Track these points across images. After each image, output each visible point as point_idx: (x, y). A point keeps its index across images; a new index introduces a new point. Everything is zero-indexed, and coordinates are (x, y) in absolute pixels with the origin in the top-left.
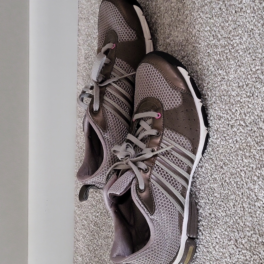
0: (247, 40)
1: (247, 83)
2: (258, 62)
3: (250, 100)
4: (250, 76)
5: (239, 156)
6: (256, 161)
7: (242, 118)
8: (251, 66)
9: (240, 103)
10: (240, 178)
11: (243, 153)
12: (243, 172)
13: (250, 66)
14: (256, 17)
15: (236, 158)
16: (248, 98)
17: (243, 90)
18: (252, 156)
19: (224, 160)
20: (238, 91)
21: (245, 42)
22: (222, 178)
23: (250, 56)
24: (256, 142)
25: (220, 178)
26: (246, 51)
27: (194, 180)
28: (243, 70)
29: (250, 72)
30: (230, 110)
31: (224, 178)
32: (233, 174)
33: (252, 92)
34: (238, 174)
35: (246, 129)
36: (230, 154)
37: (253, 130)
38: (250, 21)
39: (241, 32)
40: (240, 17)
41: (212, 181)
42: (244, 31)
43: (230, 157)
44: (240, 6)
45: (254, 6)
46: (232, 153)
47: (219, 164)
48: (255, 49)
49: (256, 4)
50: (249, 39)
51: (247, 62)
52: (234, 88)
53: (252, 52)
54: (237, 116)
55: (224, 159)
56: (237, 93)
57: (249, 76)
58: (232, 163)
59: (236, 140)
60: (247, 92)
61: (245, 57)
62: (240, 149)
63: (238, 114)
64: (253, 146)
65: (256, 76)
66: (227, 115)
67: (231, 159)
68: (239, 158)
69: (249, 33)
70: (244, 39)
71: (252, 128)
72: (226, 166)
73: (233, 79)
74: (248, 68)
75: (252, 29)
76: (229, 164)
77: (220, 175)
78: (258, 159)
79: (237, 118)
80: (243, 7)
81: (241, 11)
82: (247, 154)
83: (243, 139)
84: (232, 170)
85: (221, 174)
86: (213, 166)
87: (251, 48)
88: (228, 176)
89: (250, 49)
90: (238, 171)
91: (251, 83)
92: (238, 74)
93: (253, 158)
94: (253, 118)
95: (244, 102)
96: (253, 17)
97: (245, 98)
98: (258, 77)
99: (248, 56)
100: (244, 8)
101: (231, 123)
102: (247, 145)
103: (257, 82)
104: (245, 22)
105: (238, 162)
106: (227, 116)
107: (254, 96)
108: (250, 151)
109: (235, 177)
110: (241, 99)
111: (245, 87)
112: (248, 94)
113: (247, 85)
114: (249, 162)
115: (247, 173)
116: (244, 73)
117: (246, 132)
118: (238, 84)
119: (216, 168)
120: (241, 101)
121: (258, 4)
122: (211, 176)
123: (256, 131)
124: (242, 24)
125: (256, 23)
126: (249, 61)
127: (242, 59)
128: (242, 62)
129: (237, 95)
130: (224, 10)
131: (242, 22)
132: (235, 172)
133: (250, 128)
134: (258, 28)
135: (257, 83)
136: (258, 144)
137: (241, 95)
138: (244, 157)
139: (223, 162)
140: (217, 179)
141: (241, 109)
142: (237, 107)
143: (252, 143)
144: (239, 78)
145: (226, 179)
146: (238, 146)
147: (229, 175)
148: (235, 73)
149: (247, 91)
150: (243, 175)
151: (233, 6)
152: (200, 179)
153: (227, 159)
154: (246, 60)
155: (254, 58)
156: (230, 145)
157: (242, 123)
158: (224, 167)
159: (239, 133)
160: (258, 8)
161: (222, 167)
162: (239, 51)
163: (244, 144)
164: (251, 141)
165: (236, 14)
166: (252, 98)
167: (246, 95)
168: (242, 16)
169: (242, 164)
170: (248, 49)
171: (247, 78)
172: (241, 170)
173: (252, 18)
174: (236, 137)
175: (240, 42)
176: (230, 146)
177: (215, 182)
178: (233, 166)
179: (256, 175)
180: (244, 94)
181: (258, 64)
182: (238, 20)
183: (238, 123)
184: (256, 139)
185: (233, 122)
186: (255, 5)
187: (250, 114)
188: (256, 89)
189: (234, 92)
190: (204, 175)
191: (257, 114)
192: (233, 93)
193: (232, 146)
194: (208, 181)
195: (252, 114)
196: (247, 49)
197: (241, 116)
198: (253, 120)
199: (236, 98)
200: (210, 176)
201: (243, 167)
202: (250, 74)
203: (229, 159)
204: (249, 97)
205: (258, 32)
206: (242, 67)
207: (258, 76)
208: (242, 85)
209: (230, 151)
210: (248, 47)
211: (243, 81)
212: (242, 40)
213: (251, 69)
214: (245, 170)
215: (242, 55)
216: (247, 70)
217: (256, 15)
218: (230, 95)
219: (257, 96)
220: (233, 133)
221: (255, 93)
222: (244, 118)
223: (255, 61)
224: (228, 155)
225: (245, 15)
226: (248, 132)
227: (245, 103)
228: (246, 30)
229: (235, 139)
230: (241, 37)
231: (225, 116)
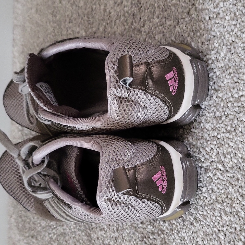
0: (226, 55)
1: (226, 113)
2: (242, 85)
3: (231, 137)
4: (230, 103)
5: (217, 211)
6: (240, 220)
7: (220, 160)
8: (232, 90)
9: (217, 139)
10: (217, 241)
11: (222, 208)
12: (222, 234)
13: (230, 90)
14: (238, 26)
15: (211, 213)
16: (228, 134)
17: (220, 122)
18: (234, 213)
19: (195, 215)
20: (214, 123)
21: (224, 59)
22: (192, 238)
23: (231, 77)
24: (241, 194)
25: (189, 237)
26: (225, 71)
27: (154, 237)
28: (220, 95)
29: (231, 99)
30: (203, 147)
31: (195, 238)
32: (208, 234)
33: (234, 126)
34: (214, 235)
35: (225, 175)
36: (203, 206)
37: (236, 178)
38: (230, 30)
39: (217, 45)
40: (216, 25)
41: (179, 241)
42: (222, 44)
43: (204, 211)
44: (215, 10)
45: (236, 11)
46: (205, 205)
47: (189, 219)
48: (237, 68)
49: (239, 8)
50: (229, 55)
51: (226, 85)
52: (209, 119)
53: (232, 72)
54: (213, 157)
55: (194, 212)
56: (213, 126)
57: (229, 105)
58: (206, 219)
59: (212, 188)
60: (227, 126)
61: (224, 78)
62: (217, 201)
63: (215, 154)
64: (235, 200)
65: (240, 104)
66: (199, 154)
67: (205, 213)
68: (216, 214)
69: (229, 47)
70: (222, 55)
71: (235, 175)
72: (198, 222)
73: (207, 107)
74: (228, 93)
75: (233, 42)
76: (202, 220)
77: (190, 233)
78: (242, 218)
79: (213, 160)
80: (220, 12)
81: (217, 17)
82: (228, 210)
83: (221, 188)
84: (206, 228)
85: (192, 232)
86: (180, 221)
87: (232, 67)
88: (201, 236)
89: (230, 67)
90: (215, 232)
91: (232, 113)
92: (214, 101)
93: (236, 216)
94: (236, 161)
95: (222, 139)
96: (234, 25)
97: (224, 133)
98: (242, 106)
99: (228, 77)
100: (221, 14)
101: (204, 165)
102: (227, 197)
103: (240, 112)
104: (223, 32)
105: (214, 218)
106: (199, 156)
107: (237, 131)
108: (232, 206)
109: (210, 239)
110: (218, 134)
111: (223, 118)
112: (229, 128)
113: (227, 116)
114: (230, 220)
115: (227, 235)
116: (222, 100)
117: (225, 179)
118: (214, 114)
119: (184, 224)
120: (219, 136)
121: (241, 8)
122: (177, 234)
123: (240, 179)
124: (218, 34)
125: (239, 33)
126: (230, 84)
127: (219, 81)
128: (219, 85)
129: (212, 129)
130: (193, 16)
131: (219, 32)
132: (211, 232)
133: (232, 175)
134: (242, 41)
135: (241, 114)
136: (243, 197)
137: (218, 129)
138: (222, 213)
139: (193, 216)
140: (186, 238)
141: (218, 147)
142: (213, 145)
143: (235, 195)
144: (215, 106)
145: (198, 240)
146: (214, 198)
147: (202, 234)
148: (209, 100)
149: (226, 124)
150: (222, 238)
151: (207, 11)
152: (162, 236)
153: (199, 213)
154: (225, 83)
155: (236, 80)
156: (204, 195)
157: (220, 166)
158: (195, 224)
159: (216, 180)
160: (241, 13)
161: (192, 224)
162: (215, 71)
163: (223, 196)
164: (233, 192)
165: (209, 21)
166: (234, 134)
167: (226, 129)
168: (218, 24)
169: (220, 222)
170: (227, 67)
171: (227, 107)
172: (219, 230)
173: (233, 27)
174: (211, 185)
175: (217, 58)
176: (204, 197)
177: (183, 242)
178: (208, 224)
179: (241, 240)
180: (222, 127)
181: (241, 88)
182: (213, 29)
183: (215, 167)
184: (240, 190)
185: (208, 164)
186: (237, 9)
187: (232, 155)
188: (239, 123)
189: (209, 125)
190: (168, 232)
191: (241, 156)
192: (207, 126)
193: (207, 196)
194: (174, 240)
195: (234, 155)
196: (225, 68)
197: (219, 157)
198: (236, 164)
199: (211, 132)
200: (175, 234)
201: (222, 226)
202: (230, 102)
203: (202, 213)
204: (229, 132)
205: (242, 45)
206: (219, 92)
207: (242, 104)
208: (220, 116)
209: (204, 203)
210: (227, 66)
211: (220, 110)
212: (219, 55)
213: (232, 95)
214: (225, 231)
215: (219, 76)
216: (226, 95)
217: (239, 22)
218: (203, 127)
219: (241, 132)
220: (208, 179)
221: (238, 127)
222: (223, 160)
223: (237, 84)
224: (201, 208)
225: (222, 23)
226: (229, 179)
227: (224, 139)
228: (225, 42)
229: (210, 187)
230: (217, 52)
231: (197, 155)
